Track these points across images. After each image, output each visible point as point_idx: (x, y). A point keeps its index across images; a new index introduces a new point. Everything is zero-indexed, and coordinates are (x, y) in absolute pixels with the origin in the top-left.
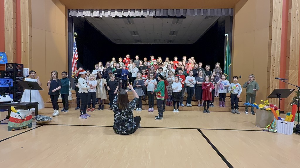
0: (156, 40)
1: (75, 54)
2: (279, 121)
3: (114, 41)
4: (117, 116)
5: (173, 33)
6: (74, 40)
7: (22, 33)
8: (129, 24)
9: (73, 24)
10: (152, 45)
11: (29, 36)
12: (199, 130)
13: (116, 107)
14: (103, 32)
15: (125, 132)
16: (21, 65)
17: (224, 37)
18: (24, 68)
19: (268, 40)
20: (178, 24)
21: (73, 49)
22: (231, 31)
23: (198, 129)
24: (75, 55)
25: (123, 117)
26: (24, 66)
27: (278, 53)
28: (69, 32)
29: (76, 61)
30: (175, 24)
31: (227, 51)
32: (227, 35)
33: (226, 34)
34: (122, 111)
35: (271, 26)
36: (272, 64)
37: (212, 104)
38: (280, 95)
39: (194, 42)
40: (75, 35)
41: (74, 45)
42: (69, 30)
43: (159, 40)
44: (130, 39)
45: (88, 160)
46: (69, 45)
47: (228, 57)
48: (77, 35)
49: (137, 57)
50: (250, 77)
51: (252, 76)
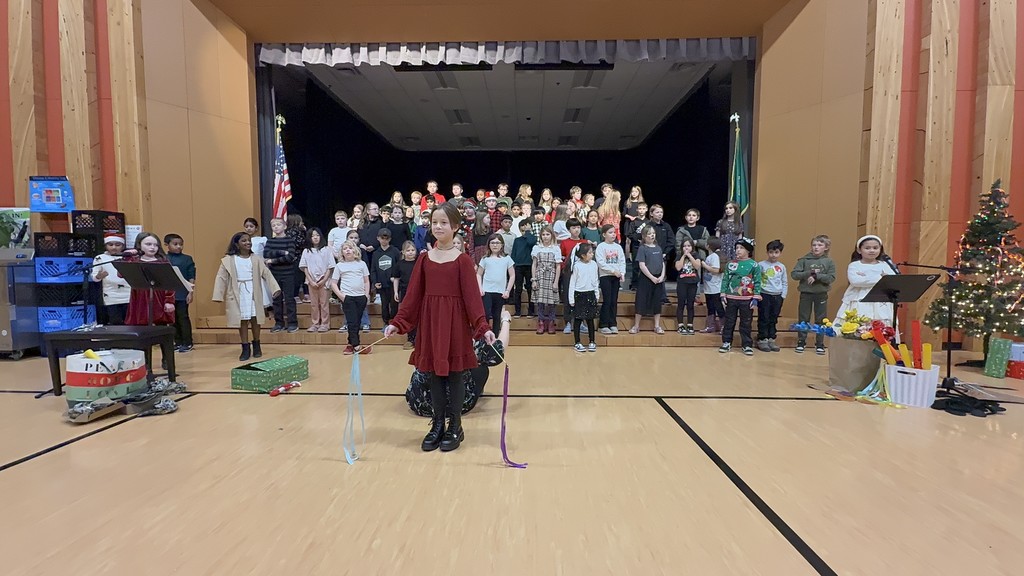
0: (524, 138)
1: (282, 179)
2: (894, 368)
3: (396, 144)
5: (576, 114)
6: (278, 138)
7: (117, 118)
8: (442, 88)
9: (273, 90)
10: (513, 151)
11: (140, 125)
12: (659, 400)
14: (363, 114)
16: (117, 214)
17: (727, 126)
18: (126, 226)
19: (861, 130)
20: (589, 87)
21: (274, 167)
22: (749, 107)
23: (655, 398)
24: (282, 183)
26: (128, 219)
27: (889, 170)
28: (261, 116)
29: (283, 202)
30: (582, 87)
31: (736, 166)
32: (737, 120)
33: (732, 118)
35: (869, 90)
36: (870, 205)
38: (897, 294)
39: (637, 143)
40: (279, 123)
41: (277, 150)
42: (261, 109)
43: (534, 137)
44: (448, 138)
45: (334, 493)
46: (263, 153)
47: (738, 187)
48: (284, 122)
49: (457, 189)
50: (815, 242)
51: (822, 241)
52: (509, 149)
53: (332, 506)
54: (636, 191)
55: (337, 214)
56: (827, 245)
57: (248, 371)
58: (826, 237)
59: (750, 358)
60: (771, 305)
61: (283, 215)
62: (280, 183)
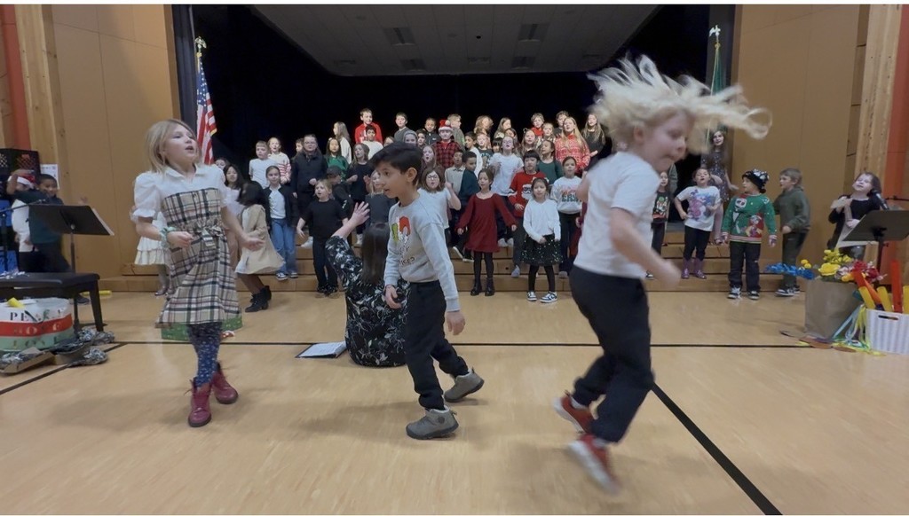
0: (474, 59)
1: (205, 111)
2: (874, 313)
3: (331, 68)
4: (361, 306)
5: (532, 31)
7: (23, 46)
10: (461, 75)
11: (49, 53)
13: (358, 281)
15: (383, 357)
16: (30, 153)
17: (705, 41)
18: (41, 165)
19: (856, 45)
22: (730, 19)
25: (378, 308)
26: (43, 157)
28: (179, 39)
29: (208, 136)
32: (717, 34)
34: (378, 291)
36: (862, 131)
38: (883, 232)
39: (602, 63)
41: (199, 82)
42: (178, 31)
43: (485, 59)
46: (183, 81)
48: (205, 46)
52: (458, 73)
54: (592, 119)
55: (258, 144)
61: (208, 150)
62: (204, 115)
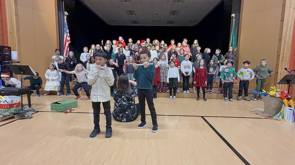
0: (155, 21)
1: (67, 35)
2: (287, 108)
3: (108, 23)
5: (174, 13)
6: (65, 20)
7: (7, 12)
8: (125, 2)
9: (63, 2)
10: (151, 26)
11: (16, 15)
12: (202, 117)
13: (116, 93)
14: (96, 12)
15: (125, 120)
16: (8, 47)
17: (230, 18)
18: (11, 52)
19: (280, 21)
20: (179, 3)
21: (64, 31)
22: (239, 11)
23: (201, 117)
24: (67, 37)
25: (124, 103)
26: (12, 49)
27: (290, 36)
28: (59, 12)
29: (67, 44)
30: (177, 3)
31: (233, 34)
33: (232, 15)
34: (123, 97)
35: (284, 6)
36: (282, 48)
37: (211, 90)
38: (290, 81)
39: (196, 24)
41: (65, 26)
42: (59, 9)
43: (158, 21)
44: (126, 20)
45: (89, 147)
46: (60, 26)
47: (233, 41)
48: (68, 14)
49: (130, 40)
50: (262, 61)
51: (264, 61)
52: (149, 25)
53: (89, 152)
54: (196, 42)
55: (84, 48)
56: (266, 62)
57: (57, 104)
58: (265, 59)
59: (232, 103)
60: (244, 84)
61: (67, 48)
